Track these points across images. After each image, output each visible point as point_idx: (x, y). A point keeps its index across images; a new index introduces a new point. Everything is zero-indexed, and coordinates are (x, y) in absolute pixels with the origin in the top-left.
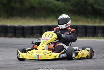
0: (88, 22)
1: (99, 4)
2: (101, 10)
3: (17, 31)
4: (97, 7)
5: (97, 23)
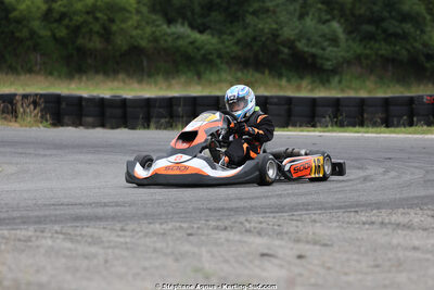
0: (281, 88)
1: (309, 40)
2: (314, 56)
3: (108, 112)
4: (306, 49)
5: (304, 90)
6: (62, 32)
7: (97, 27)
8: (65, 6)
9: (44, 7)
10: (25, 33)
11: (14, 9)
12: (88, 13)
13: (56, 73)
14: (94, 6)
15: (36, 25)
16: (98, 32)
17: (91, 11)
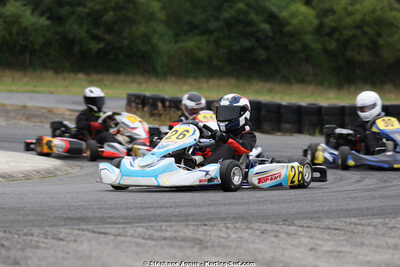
6: (333, 45)
7: (365, 41)
8: (335, 21)
9: (316, 22)
10: (297, 46)
11: (288, 24)
12: (357, 27)
13: (326, 84)
14: (363, 21)
15: (308, 38)
16: (366, 46)
17: (359, 26)
